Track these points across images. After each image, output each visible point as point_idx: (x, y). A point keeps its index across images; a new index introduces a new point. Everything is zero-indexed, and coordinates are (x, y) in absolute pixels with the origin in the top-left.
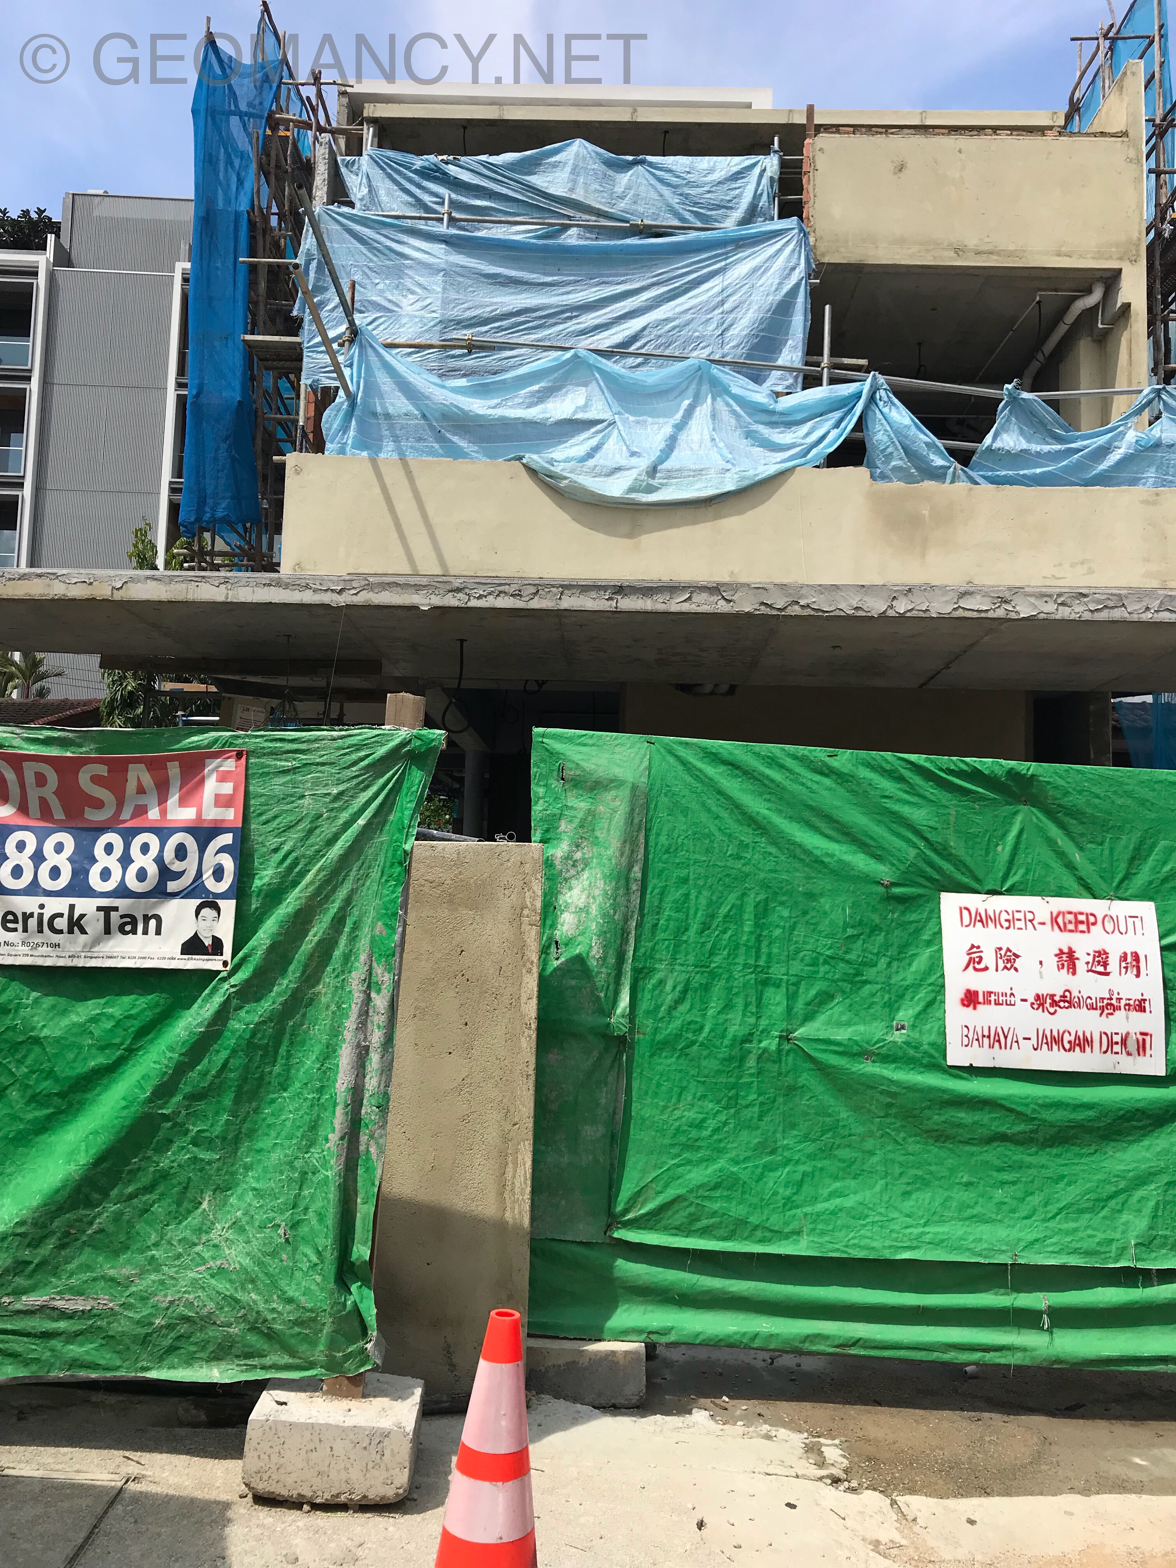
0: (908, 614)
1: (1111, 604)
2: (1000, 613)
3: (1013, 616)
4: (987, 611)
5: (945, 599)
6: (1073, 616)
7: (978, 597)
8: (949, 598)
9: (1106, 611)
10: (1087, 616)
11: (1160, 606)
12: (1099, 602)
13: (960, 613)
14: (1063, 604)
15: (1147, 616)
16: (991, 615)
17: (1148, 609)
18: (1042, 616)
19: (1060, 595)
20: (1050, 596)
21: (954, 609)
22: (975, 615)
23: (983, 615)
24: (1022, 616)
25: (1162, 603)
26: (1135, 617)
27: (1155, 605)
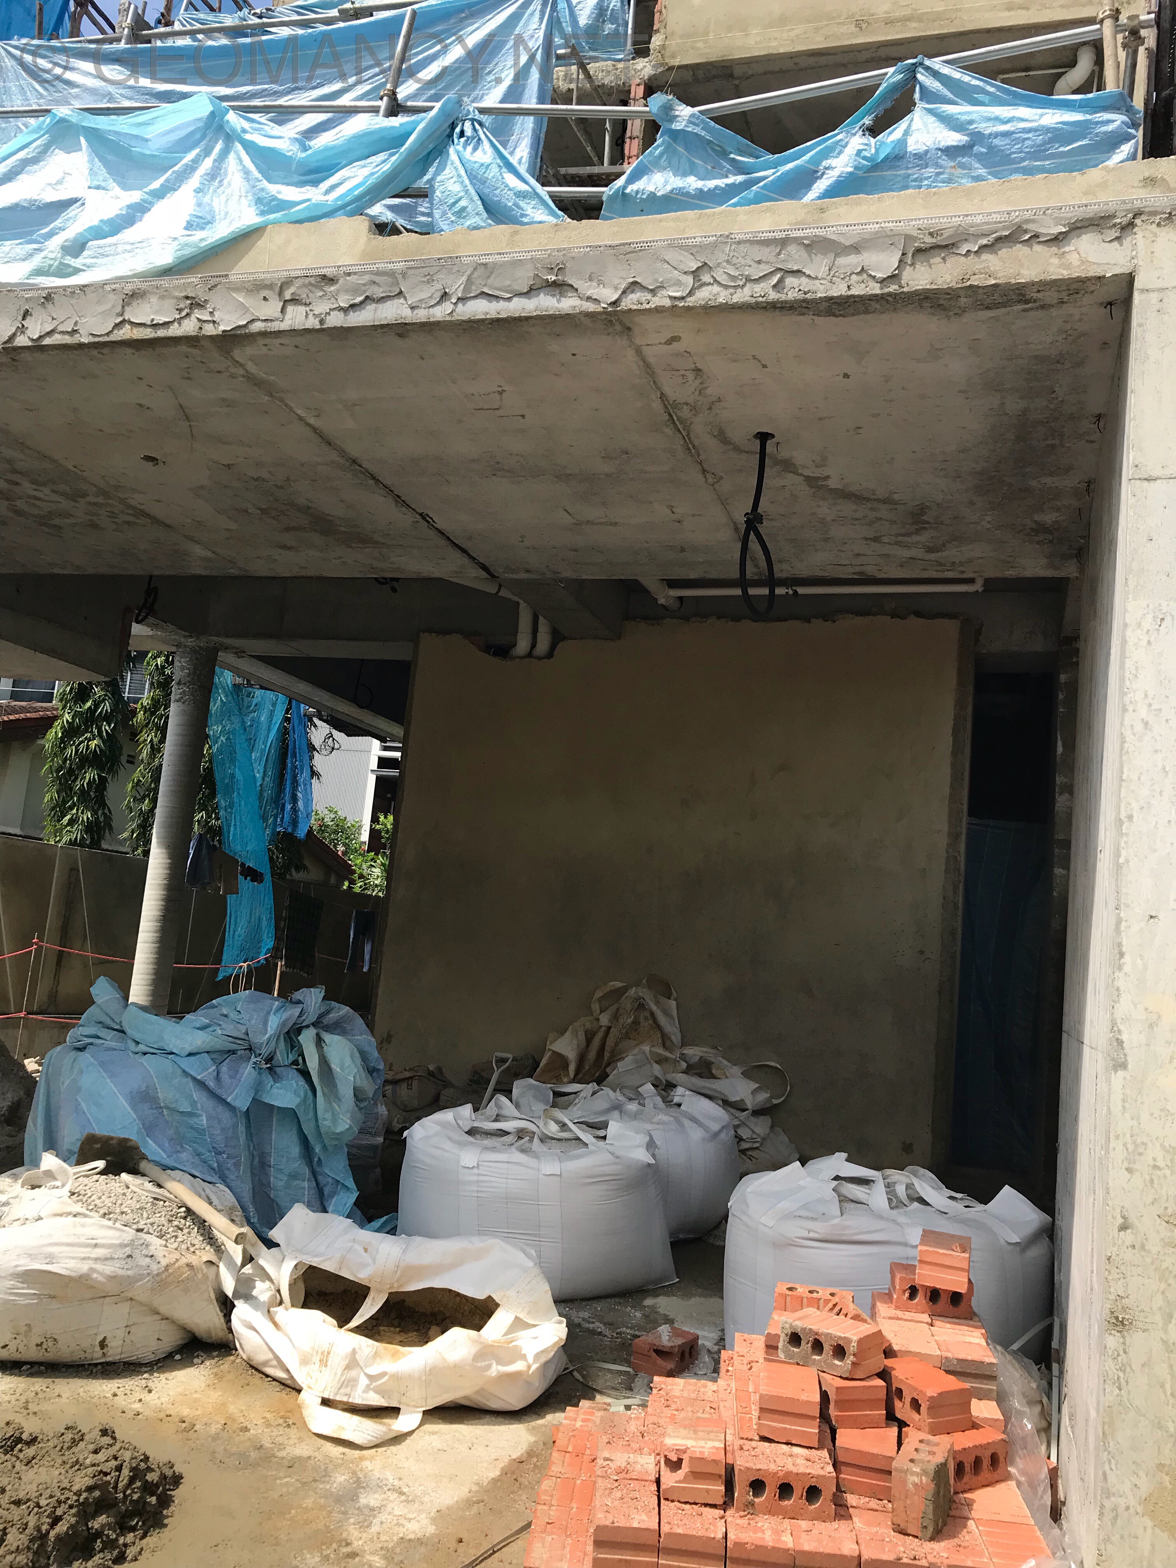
0: (47, 341)
1: (379, 292)
2: (189, 327)
3: (209, 330)
4: (166, 324)
5: (101, 309)
6: (312, 323)
7: (154, 300)
8: (109, 306)
9: (370, 308)
10: (336, 320)
11: (466, 289)
12: (355, 291)
13: (126, 333)
14: (294, 301)
15: (440, 313)
16: (174, 331)
17: (445, 296)
18: (257, 327)
19: (287, 283)
20: (270, 287)
21: (117, 326)
22: (148, 334)
23: (161, 333)
24: (222, 328)
25: (469, 281)
26: (421, 315)
27: (457, 288)
